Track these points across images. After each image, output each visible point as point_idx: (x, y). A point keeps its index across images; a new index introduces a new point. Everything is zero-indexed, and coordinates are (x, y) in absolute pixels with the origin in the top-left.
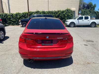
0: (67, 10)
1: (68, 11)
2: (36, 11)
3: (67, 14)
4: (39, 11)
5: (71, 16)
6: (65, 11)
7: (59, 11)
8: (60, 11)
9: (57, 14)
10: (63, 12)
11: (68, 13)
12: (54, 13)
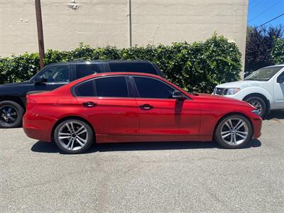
0: (217, 42)
1: (218, 46)
2: (78, 47)
4: (89, 51)
5: (234, 68)
7: (178, 49)
8: (186, 48)
9: (170, 58)
10: (197, 50)
11: (219, 55)
12: (159, 58)
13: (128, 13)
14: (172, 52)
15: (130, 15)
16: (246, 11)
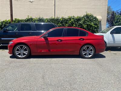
0: (87, 16)
1: (88, 18)
2: (27, 17)
3: (87, 24)
4: (32, 19)
5: (95, 28)
6: (83, 17)
7: (70, 19)
8: (73, 18)
10: (79, 20)
11: (88, 22)
13: (54, 4)
14: (67, 20)
15: (55, 5)
16: (107, 4)
